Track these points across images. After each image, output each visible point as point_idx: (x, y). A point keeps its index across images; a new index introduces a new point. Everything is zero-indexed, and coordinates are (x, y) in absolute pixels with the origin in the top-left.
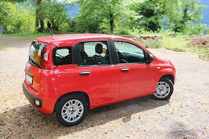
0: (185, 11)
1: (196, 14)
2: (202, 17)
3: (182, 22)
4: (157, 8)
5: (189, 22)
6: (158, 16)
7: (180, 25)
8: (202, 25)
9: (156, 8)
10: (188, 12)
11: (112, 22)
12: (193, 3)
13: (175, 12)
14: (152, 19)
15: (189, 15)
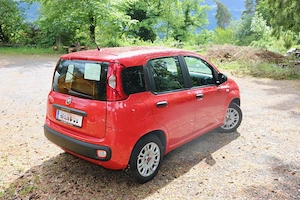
0: (187, 12)
1: (199, 17)
2: (207, 21)
3: (183, 28)
4: (151, 8)
5: (191, 27)
6: (152, 20)
7: (181, 32)
8: (208, 32)
9: (149, 9)
10: (190, 14)
11: (92, 29)
12: (196, 3)
13: (174, 14)
14: (144, 23)
15: (192, 18)
